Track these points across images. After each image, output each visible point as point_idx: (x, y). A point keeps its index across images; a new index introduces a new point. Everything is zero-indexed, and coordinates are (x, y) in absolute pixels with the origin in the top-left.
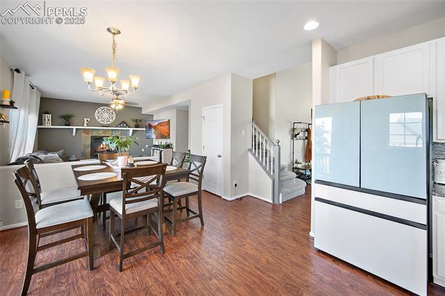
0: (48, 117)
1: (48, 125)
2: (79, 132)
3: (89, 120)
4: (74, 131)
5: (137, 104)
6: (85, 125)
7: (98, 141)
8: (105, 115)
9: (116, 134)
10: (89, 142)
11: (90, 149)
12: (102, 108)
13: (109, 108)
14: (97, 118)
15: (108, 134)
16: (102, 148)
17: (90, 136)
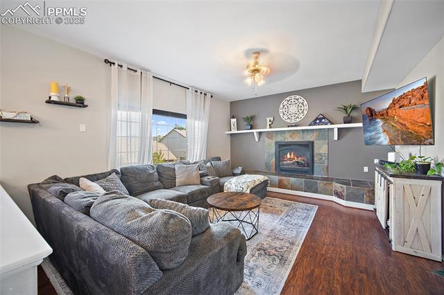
0: (234, 122)
1: (234, 131)
3: (272, 119)
4: (256, 135)
6: (268, 126)
7: (284, 148)
8: (293, 109)
9: (309, 138)
10: (273, 150)
11: (274, 159)
12: (288, 98)
13: (298, 97)
14: (281, 115)
15: (297, 139)
16: (290, 159)
17: (274, 141)
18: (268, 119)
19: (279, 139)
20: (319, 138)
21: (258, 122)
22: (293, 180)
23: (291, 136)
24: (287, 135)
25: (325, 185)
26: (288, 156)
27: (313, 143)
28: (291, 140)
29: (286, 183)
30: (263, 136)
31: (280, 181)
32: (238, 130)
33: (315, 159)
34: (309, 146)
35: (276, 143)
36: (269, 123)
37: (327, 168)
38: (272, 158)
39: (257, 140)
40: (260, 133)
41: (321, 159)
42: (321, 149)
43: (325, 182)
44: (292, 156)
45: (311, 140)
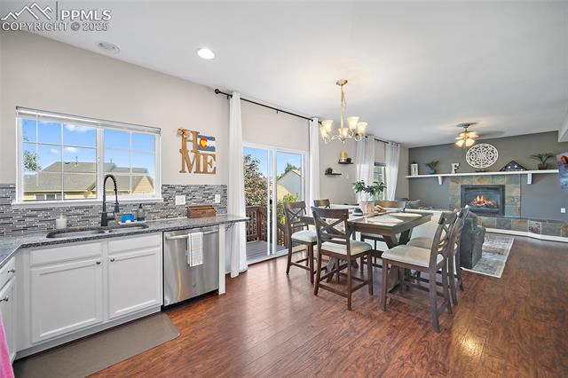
0: (414, 167)
1: (415, 175)
2: (446, 181)
3: (458, 165)
4: (440, 179)
5: (502, 133)
6: (453, 171)
7: (472, 191)
8: (482, 156)
9: (499, 182)
10: (458, 193)
11: (460, 201)
13: (487, 145)
14: (468, 161)
16: (479, 203)
17: (459, 185)
18: (453, 165)
19: (466, 182)
20: (509, 182)
21: (441, 166)
23: (479, 181)
24: (475, 180)
26: (478, 199)
27: (503, 187)
28: (478, 184)
32: (419, 174)
33: (506, 201)
34: (500, 189)
35: (462, 186)
36: (454, 168)
37: (520, 209)
38: (457, 201)
39: (441, 183)
40: (443, 178)
41: (512, 201)
42: (513, 192)
43: (519, 220)
44: (482, 200)
45: (502, 184)
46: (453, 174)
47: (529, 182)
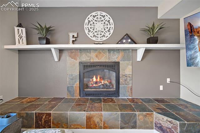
2: (63, 55)
7: (90, 69)
8: (99, 26)
9: (115, 58)
10: (77, 73)
11: (78, 83)
12: (94, 14)
13: (104, 14)
14: (87, 32)
15: (104, 59)
16: (96, 83)
17: (78, 61)
18: (71, 35)
19: (85, 58)
20: (124, 59)
21: (59, 36)
22: (105, 114)
23: (97, 56)
24: (93, 55)
25: (145, 116)
26: (94, 79)
27: (118, 63)
28: (96, 60)
29: (97, 120)
30: (65, 55)
31: (89, 119)
32: (27, 44)
33: (121, 81)
34: (115, 66)
35: (80, 63)
36: (72, 39)
37: (131, 89)
38: (75, 82)
39: (56, 59)
40: (61, 51)
41: (126, 80)
42: (126, 70)
43: (144, 113)
44: (98, 80)
45: (117, 60)
46: (71, 46)
47: (139, 58)
